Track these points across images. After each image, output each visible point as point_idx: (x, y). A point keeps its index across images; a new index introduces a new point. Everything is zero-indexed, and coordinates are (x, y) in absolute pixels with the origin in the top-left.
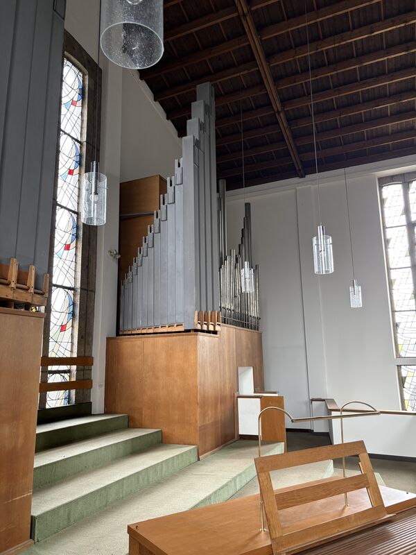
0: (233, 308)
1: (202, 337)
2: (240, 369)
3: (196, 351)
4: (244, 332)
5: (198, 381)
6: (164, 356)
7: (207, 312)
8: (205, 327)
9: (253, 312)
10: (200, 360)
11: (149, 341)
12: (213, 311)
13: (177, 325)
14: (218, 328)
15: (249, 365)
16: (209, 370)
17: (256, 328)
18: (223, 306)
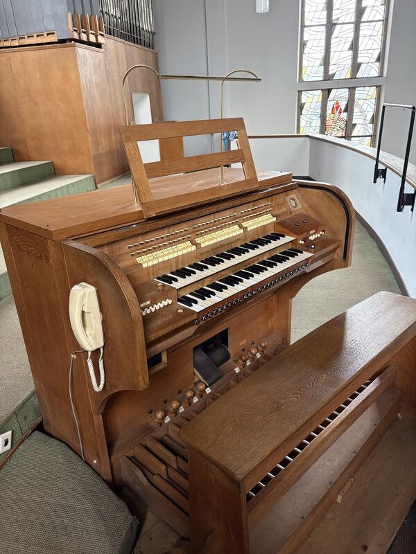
0: (118, 15)
1: (81, 50)
2: (135, 96)
3: (76, 66)
4: (135, 50)
5: (85, 105)
6: (38, 76)
7: (83, 15)
8: (84, 37)
9: (146, 24)
10: (83, 80)
11: (16, 57)
12: (92, 14)
13: (48, 34)
14: (101, 40)
15: (144, 92)
16: (96, 93)
17: (150, 46)
18: (105, 10)
